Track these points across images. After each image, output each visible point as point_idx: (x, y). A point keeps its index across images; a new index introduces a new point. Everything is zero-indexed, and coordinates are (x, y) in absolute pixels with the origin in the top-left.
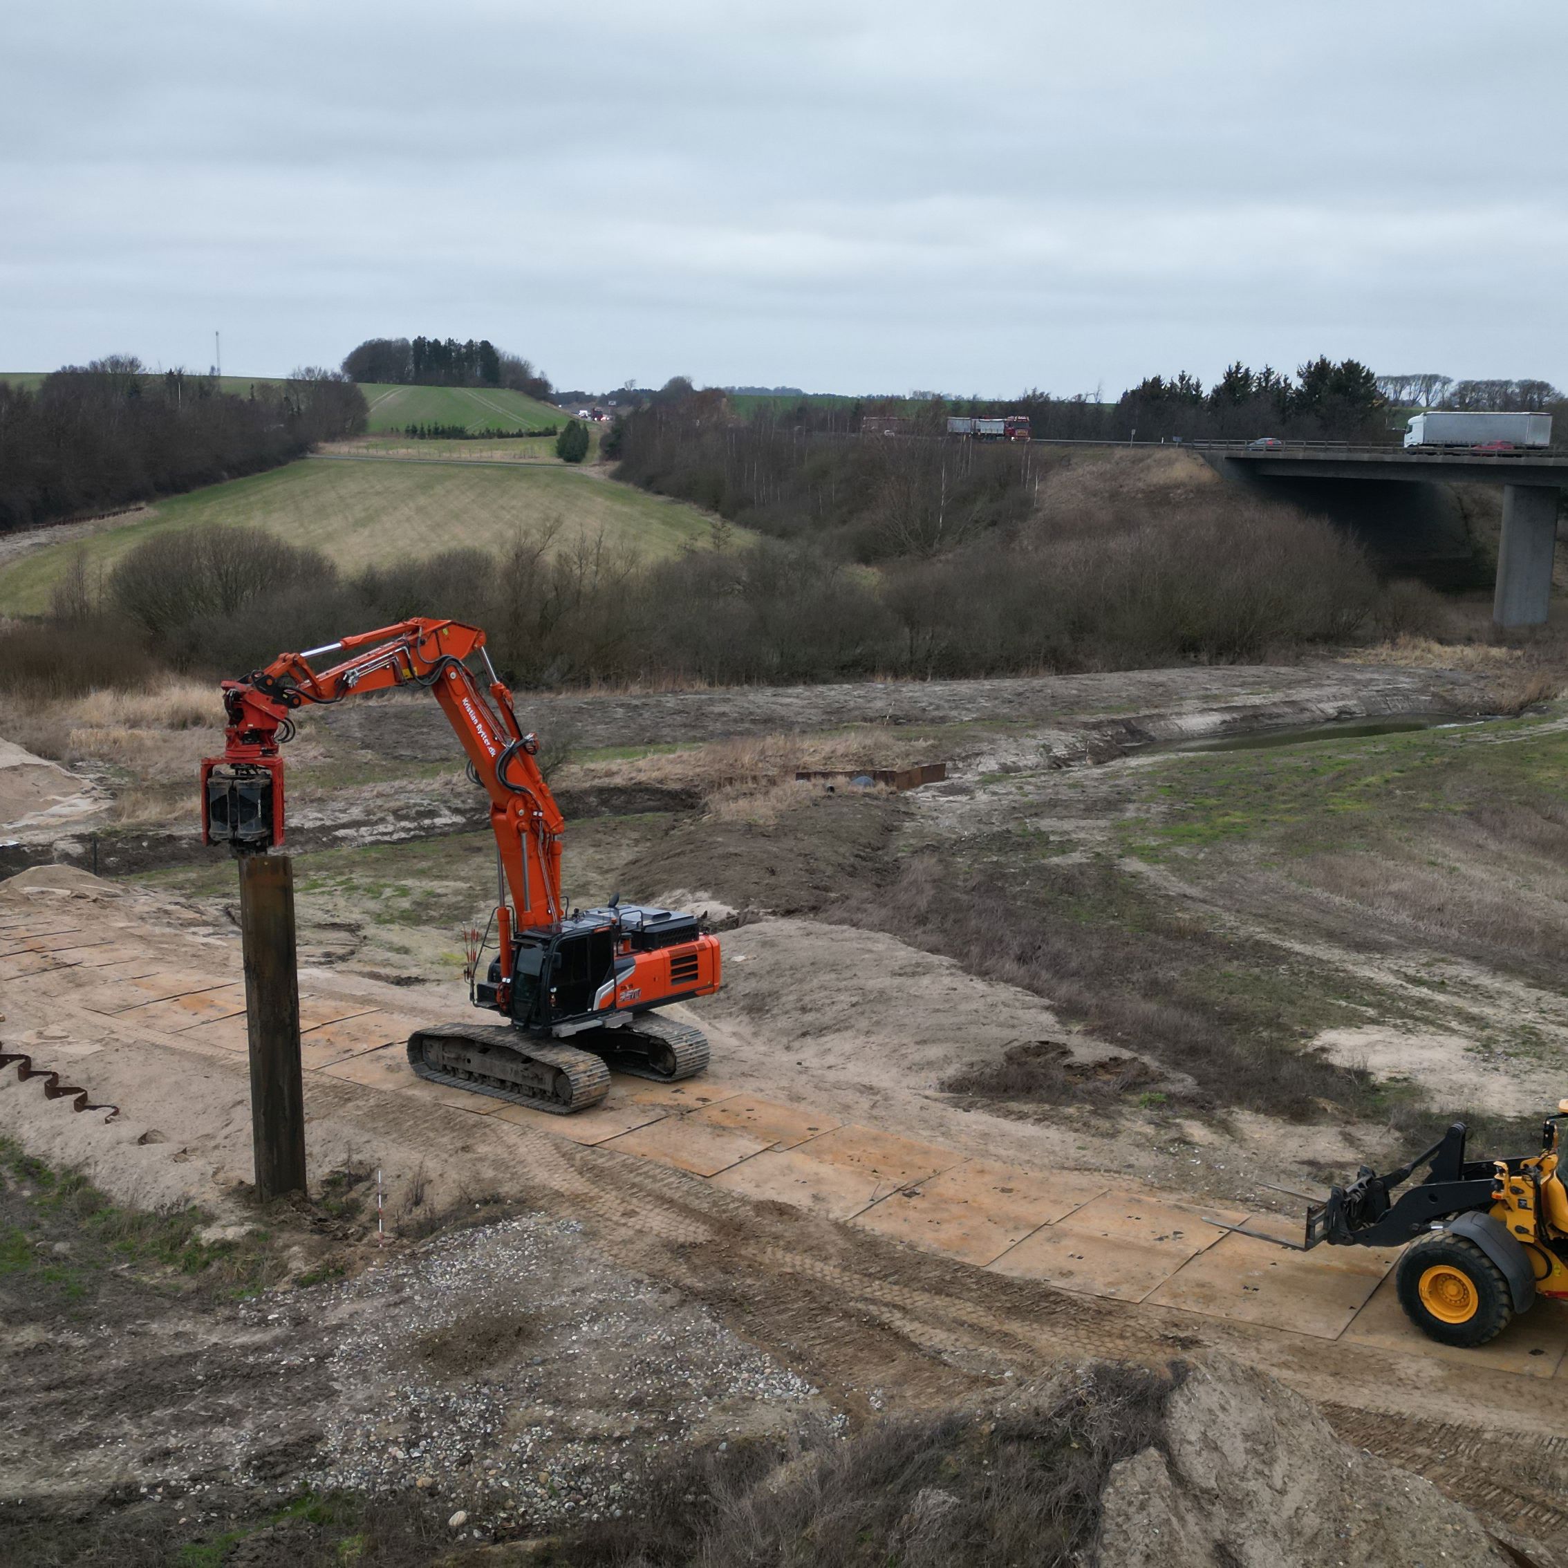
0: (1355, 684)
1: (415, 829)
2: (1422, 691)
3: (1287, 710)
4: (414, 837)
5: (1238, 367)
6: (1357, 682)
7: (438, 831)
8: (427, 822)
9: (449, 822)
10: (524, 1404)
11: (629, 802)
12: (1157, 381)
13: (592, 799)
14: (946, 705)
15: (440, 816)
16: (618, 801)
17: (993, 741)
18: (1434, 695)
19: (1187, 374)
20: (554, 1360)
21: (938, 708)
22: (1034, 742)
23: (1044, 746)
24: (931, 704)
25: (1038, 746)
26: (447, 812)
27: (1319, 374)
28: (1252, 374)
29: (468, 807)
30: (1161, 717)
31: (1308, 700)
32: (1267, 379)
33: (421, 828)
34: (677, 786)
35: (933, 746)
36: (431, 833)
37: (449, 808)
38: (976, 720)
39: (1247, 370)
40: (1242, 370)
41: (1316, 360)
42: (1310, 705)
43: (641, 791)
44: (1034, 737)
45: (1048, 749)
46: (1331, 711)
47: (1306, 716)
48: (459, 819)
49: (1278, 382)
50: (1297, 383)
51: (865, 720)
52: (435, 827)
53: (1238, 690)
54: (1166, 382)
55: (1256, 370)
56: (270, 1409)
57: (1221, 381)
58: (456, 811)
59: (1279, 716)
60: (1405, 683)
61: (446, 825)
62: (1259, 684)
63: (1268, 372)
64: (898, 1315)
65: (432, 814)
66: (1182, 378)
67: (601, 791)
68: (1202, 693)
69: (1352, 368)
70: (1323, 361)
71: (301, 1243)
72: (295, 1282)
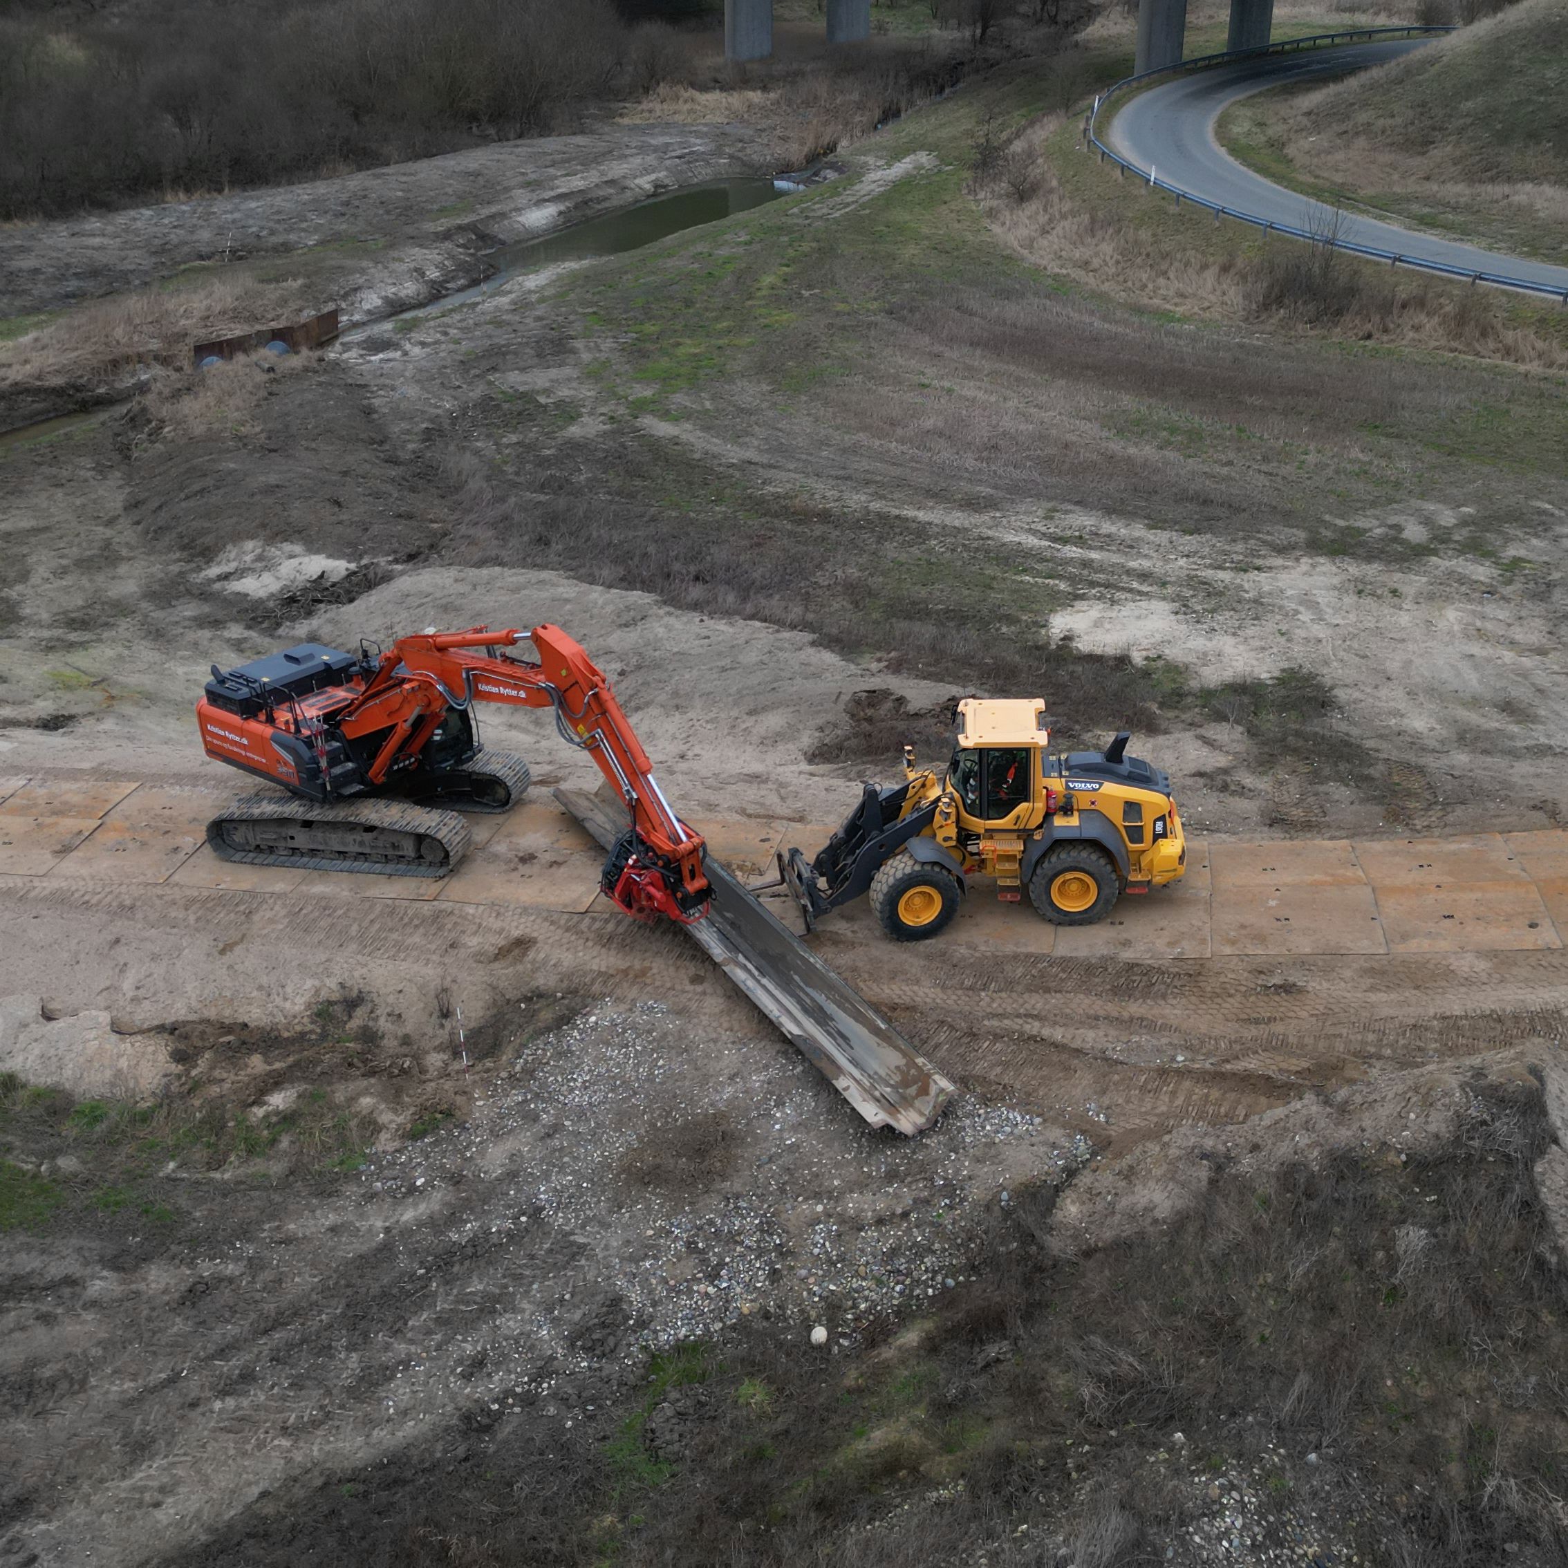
0: (655, 151)
2: (718, 152)
3: (610, 191)
6: (656, 149)
10: (788, 1206)
14: (280, 227)
17: (363, 271)
18: (731, 157)
20: (780, 1155)
21: (272, 232)
22: (404, 267)
23: (416, 270)
24: (262, 228)
25: (409, 271)
30: (503, 215)
31: (624, 177)
35: (305, 285)
38: (321, 243)
42: (627, 182)
44: (401, 260)
45: (420, 272)
46: (648, 186)
47: (628, 196)
51: (201, 258)
53: (551, 171)
56: (532, 1283)
59: (606, 199)
60: (699, 145)
62: (568, 161)
64: (1037, 1024)
68: (520, 179)
71: (366, 1092)
72: (402, 1137)
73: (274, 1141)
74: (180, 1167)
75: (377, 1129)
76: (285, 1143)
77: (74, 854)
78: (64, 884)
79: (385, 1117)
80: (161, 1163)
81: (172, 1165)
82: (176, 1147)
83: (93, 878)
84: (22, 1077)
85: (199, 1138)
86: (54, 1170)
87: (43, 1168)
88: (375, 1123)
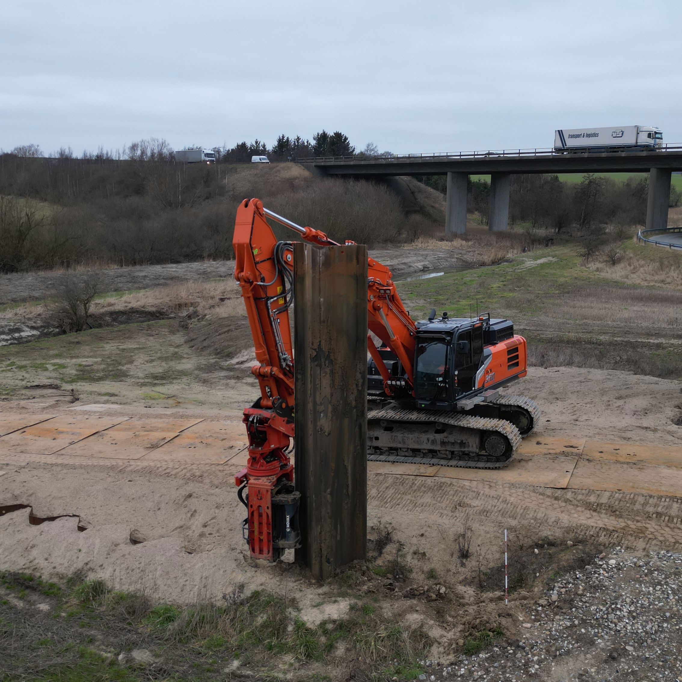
0: (422, 256)
1: (10, 339)
2: (452, 256)
3: (404, 267)
4: (11, 344)
5: (283, 137)
7: (25, 340)
8: (17, 335)
9: (30, 334)
11: (128, 319)
12: (244, 145)
13: (107, 318)
15: (23, 331)
16: (123, 318)
19: (259, 140)
26: (27, 329)
27: (322, 138)
28: (290, 140)
29: (38, 325)
31: (410, 262)
32: (298, 142)
33: (14, 339)
34: (154, 309)
36: (20, 341)
37: (28, 326)
39: (288, 138)
40: (285, 138)
41: (321, 132)
42: (411, 264)
43: (134, 312)
46: (420, 267)
47: (412, 269)
48: (35, 332)
49: (304, 143)
50: (313, 143)
51: (221, 277)
52: (22, 338)
54: (248, 145)
55: (292, 138)
57: (276, 143)
58: (33, 328)
59: (402, 269)
60: (441, 255)
61: (28, 336)
62: (383, 257)
63: (298, 139)
65: (19, 330)
66: (256, 142)
67: (111, 313)
69: (338, 135)
70: (324, 133)
71: (411, 609)
72: (456, 651)
73: (330, 647)
74: (244, 665)
75: (429, 642)
76: (341, 650)
77: (160, 449)
78: (152, 464)
79: (435, 632)
80: (226, 661)
81: (236, 663)
82: (239, 647)
83: (173, 460)
84: (109, 584)
85: (260, 641)
86: (130, 660)
87: (121, 657)
88: (427, 637)
